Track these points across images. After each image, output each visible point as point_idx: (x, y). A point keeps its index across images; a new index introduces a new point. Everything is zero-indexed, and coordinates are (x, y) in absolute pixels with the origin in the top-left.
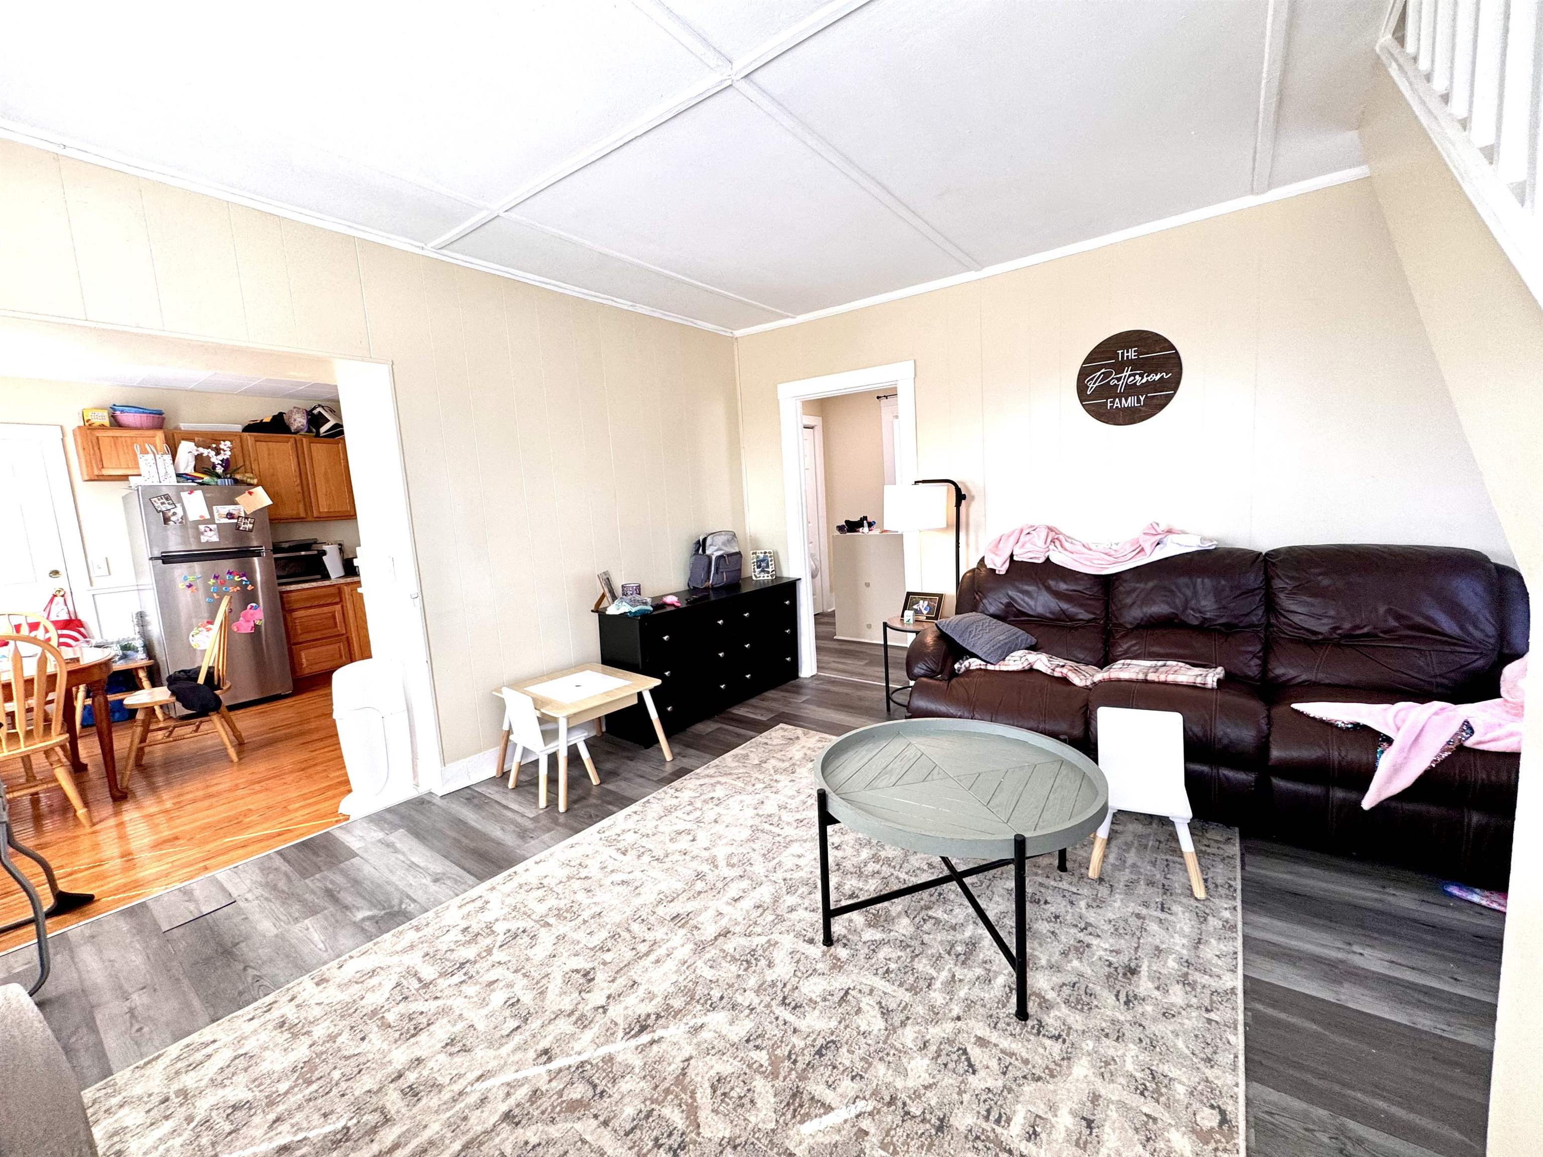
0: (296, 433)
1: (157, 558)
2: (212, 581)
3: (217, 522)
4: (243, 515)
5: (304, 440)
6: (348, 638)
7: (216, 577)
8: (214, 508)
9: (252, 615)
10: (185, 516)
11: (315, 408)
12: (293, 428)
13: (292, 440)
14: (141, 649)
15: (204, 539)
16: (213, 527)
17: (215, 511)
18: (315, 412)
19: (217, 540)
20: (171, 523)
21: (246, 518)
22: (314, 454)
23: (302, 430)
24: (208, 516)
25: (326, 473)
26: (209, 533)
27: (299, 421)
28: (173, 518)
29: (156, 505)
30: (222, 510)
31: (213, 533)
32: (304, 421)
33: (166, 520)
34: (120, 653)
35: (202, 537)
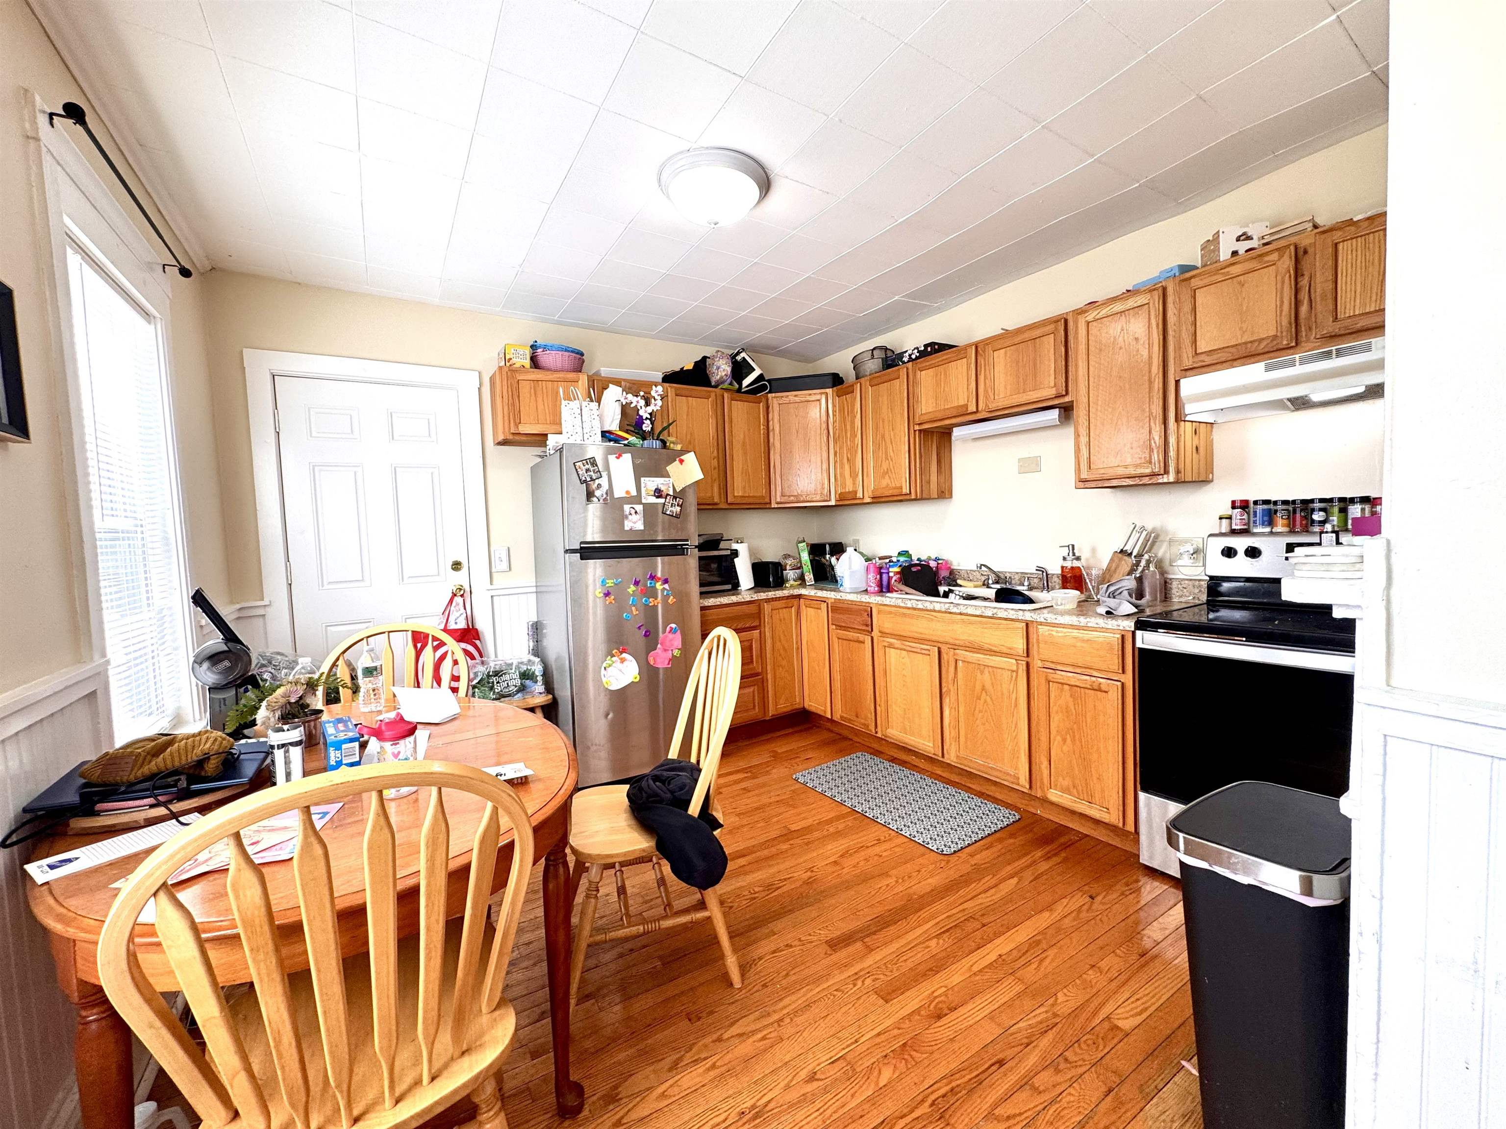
0: (716, 387)
1: (573, 551)
2: (632, 588)
3: (644, 501)
4: (671, 493)
5: (726, 395)
6: (763, 678)
7: (636, 583)
8: (642, 479)
9: (671, 640)
10: (610, 491)
11: (738, 353)
12: (714, 380)
13: (713, 395)
14: (540, 678)
15: (628, 525)
16: (639, 508)
17: (643, 485)
18: (739, 358)
19: (642, 528)
20: (595, 499)
21: (675, 498)
22: (734, 414)
23: (723, 382)
24: (634, 493)
25: (744, 444)
26: (634, 517)
27: (722, 369)
28: (598, 493)
29: (581, 473)
30: (650, 483)
31: (638, 517)
32: (729, 369)
33: (590, 495)
34: (518, 682)
35: (626, 522)
